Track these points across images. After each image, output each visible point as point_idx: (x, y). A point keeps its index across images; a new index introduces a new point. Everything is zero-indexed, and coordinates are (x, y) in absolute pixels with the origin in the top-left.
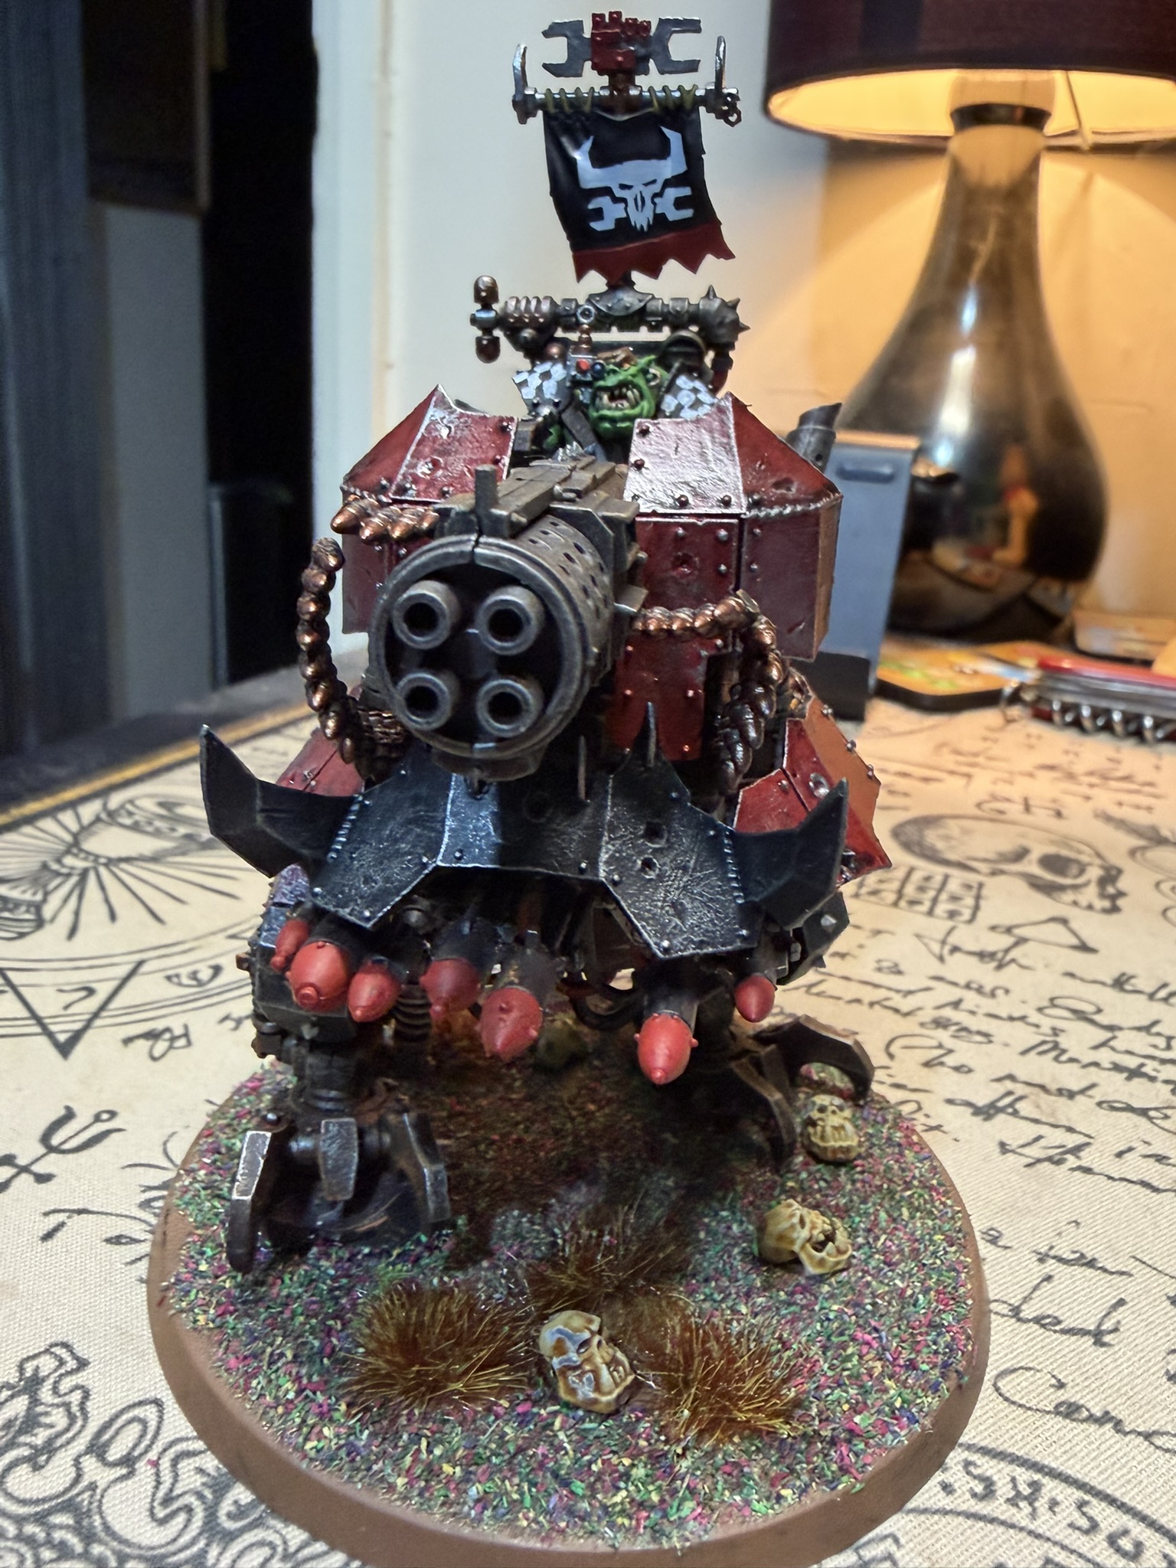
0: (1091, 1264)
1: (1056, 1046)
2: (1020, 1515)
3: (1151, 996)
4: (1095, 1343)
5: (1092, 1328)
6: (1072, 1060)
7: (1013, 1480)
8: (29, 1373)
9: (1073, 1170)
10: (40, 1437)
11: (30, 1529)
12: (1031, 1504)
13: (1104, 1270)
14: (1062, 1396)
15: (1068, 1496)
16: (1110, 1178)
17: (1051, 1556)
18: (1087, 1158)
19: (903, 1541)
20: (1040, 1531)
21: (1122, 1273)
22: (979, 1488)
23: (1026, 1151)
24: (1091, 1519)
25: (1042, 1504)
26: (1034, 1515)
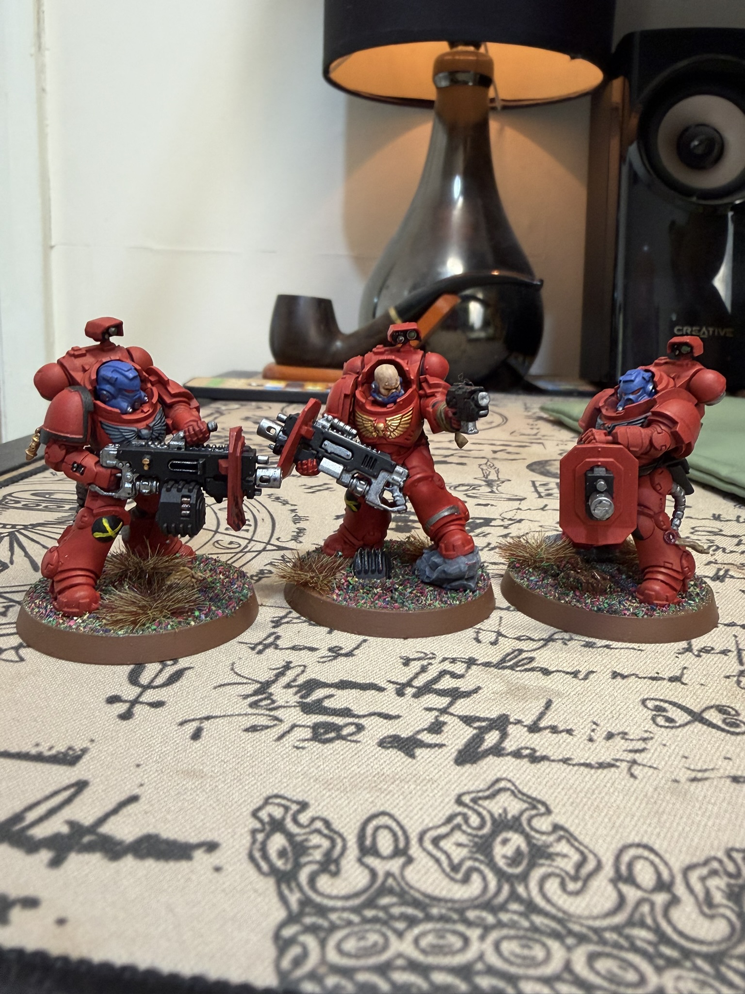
1: (718, 548)
3: (738, 520)
6: (732, 552)
8: (266, 819)
10: (317, 855)
11: (369, 913)
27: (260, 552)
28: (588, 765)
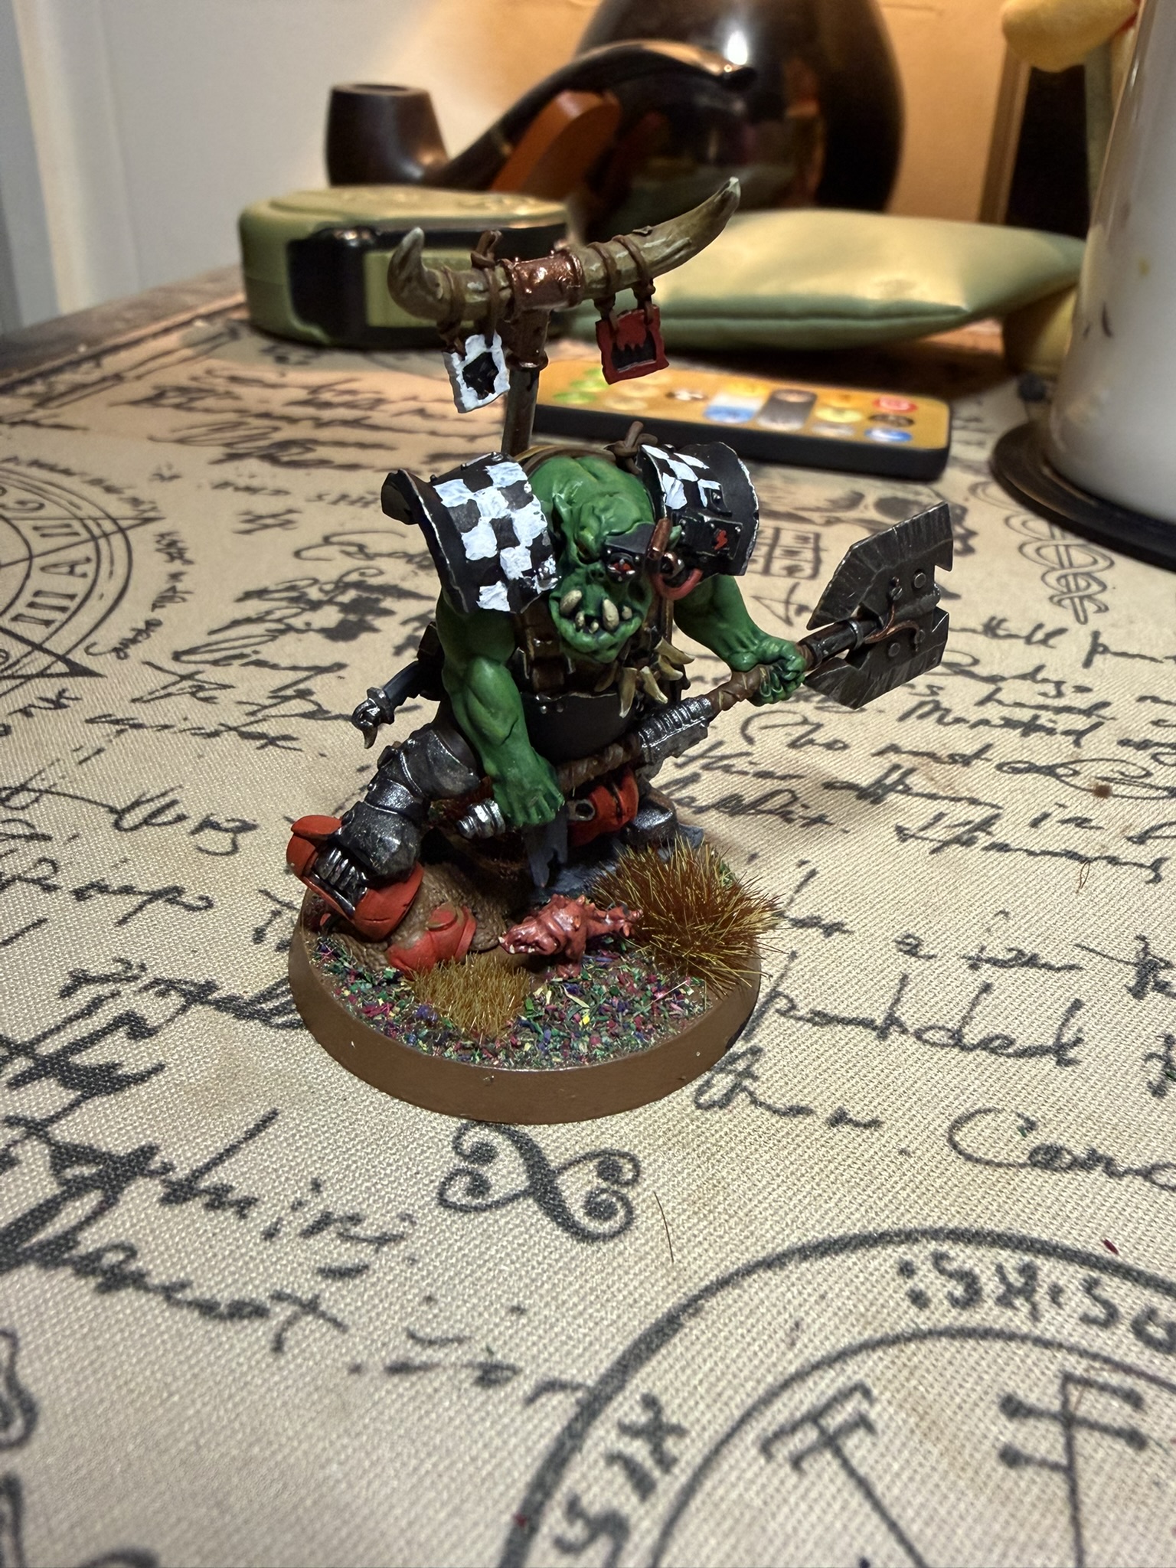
0: (1032, 961)
1: (937, 706)
2: (1017, 1319)
3: (1028, 640)
4: (1059, 1063)
5: (1050, 1043)
6: (958, 720)
7: (1000, 1269)
9: (986, 849)
12: (1027, 1299)
13: (1048, 967)
14: (1035, 1140)
15: (1071, 1276)
16: (1031, 853)
17: (1069, 1368)
18: (1001, 832)
19: (875, 1392)
20: (1048, 1336)
21: (1071, 968)
22: (959, 1291)
23: (929, 833)
24: (1106, 1304)
25: (1041, 1295)
26: (1035, 1315)
27: (29, 678)
28: (207, 1309)
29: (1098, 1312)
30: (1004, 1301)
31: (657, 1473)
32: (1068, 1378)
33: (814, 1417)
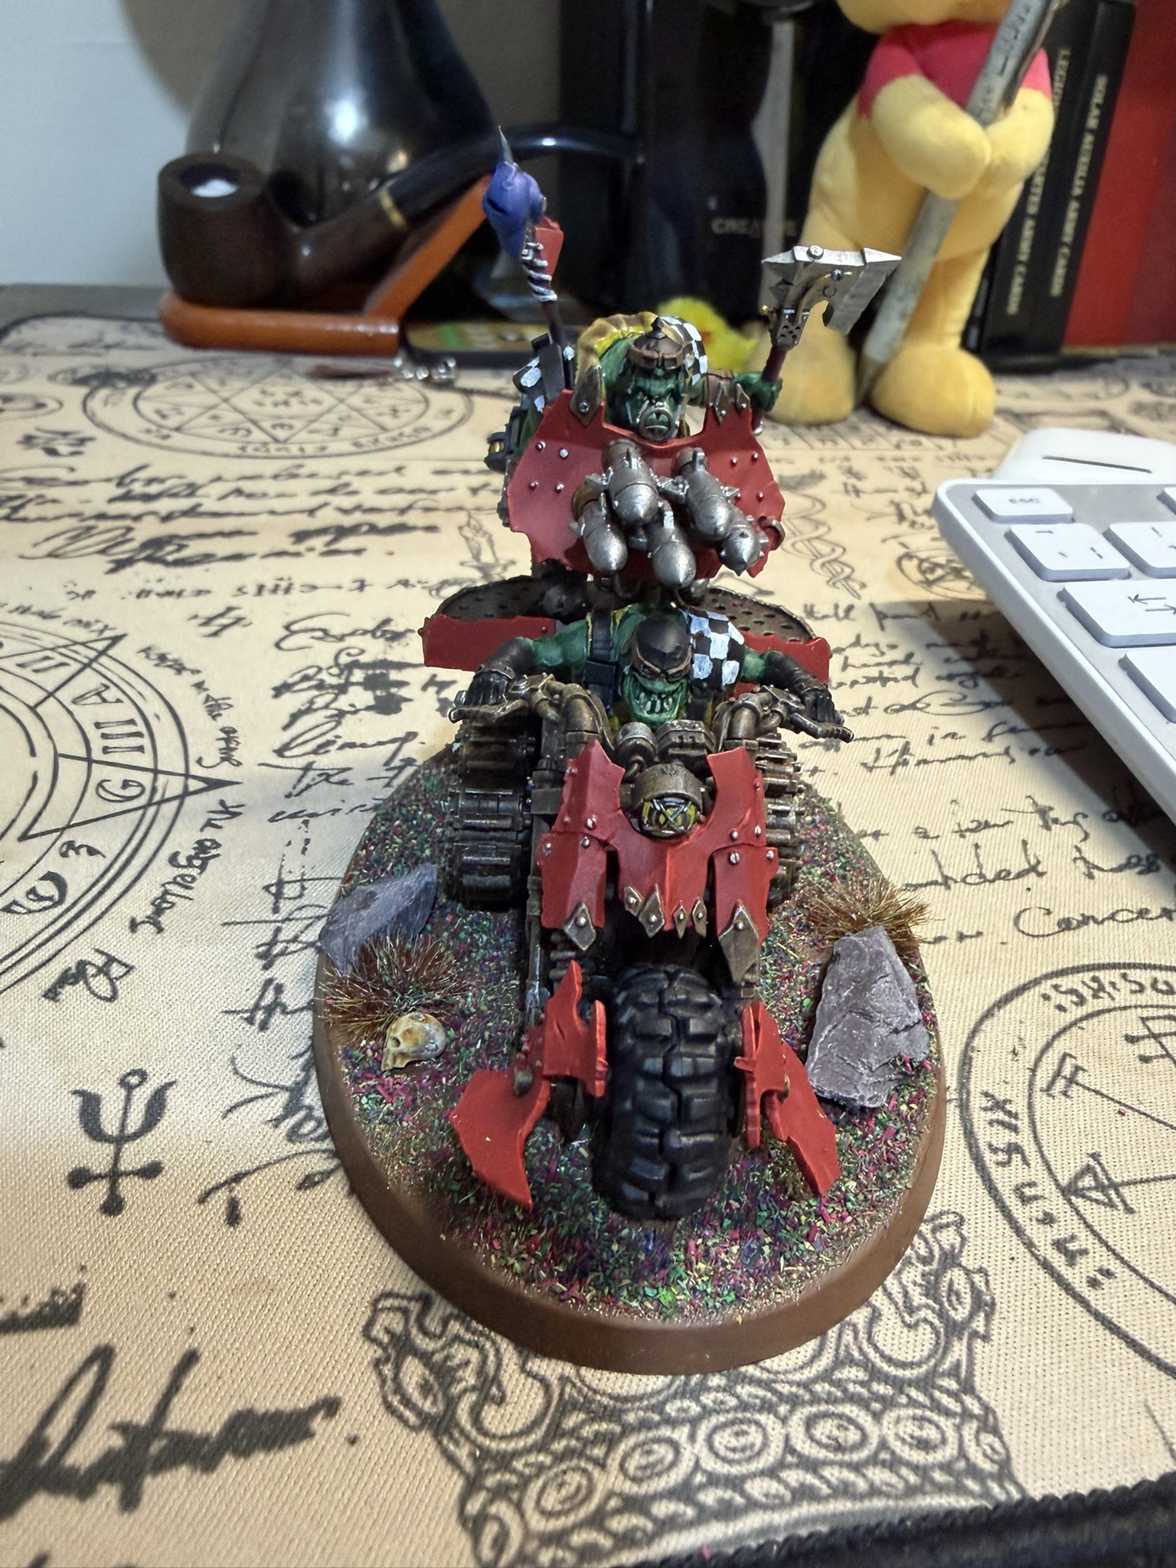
0: (987, 825)
4: (1038, 876)
5: (1027, 866)
7: (1084, 983)
9: (917, 765)
12: (1104, 992)
13: (997, 826)
14: (1055, 917)
16: (941, 761)
17: (1140, 1015)
18: (917, 752)
19: (1074, 1054)
20: (1123, 1005)
21: (1007, 823)
22: (1074, 999)
23: (881, 763)
24: (1136, 982)
25: (1109, 988)
26: (1111, 997)
27: (181, 799)
29: (1135, 987)
30: (1095, 996)
31: (1013, 1121)
32: (1144, 1020)
33: (1058, 1074)
